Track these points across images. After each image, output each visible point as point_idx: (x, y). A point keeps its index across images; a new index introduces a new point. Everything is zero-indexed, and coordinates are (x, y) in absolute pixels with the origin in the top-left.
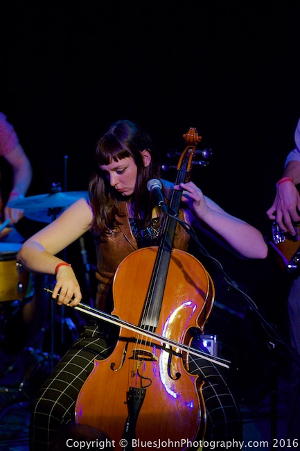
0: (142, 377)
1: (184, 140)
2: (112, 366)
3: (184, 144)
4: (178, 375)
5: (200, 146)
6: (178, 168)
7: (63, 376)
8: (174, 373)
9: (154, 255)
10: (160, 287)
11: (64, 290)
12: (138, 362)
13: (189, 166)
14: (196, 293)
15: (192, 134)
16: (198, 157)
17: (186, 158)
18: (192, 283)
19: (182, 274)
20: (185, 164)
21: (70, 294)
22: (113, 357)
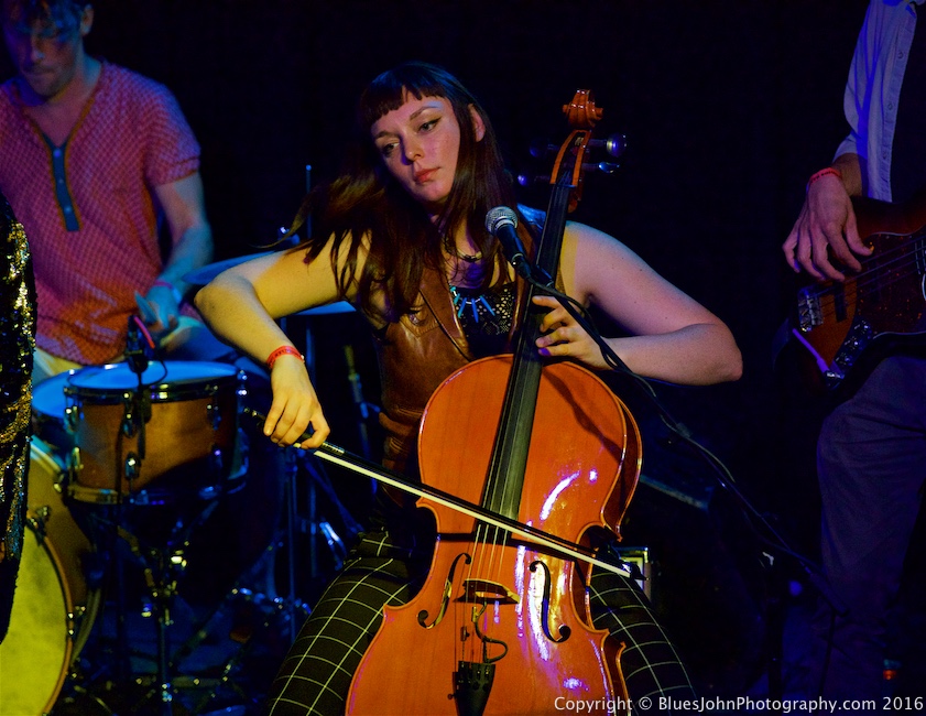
0: (485, 640)
1: (565, 116)
2: (423, 615)
3: (567, 126)
4: (565, 632)
5: (602, 129)
6: (553, 181)
8: (553, 625)
9: (505, 369)
10: (518, 442)
11: (290, 412)
12: (477, 607)
13: (576, 174)
14: (599, 447)
15: (582, 105)
16: (598, 153)
17: (570, 158)
18: (590, 427)
19: (569, 411)
20: (569, 170)
21: (302, 423)
22: (426, 597)
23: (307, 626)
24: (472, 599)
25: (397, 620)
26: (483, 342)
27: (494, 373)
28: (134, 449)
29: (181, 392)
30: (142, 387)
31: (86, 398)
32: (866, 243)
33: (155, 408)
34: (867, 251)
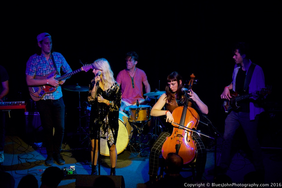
0: (180, 141)
1: (190, 77)
2: (172, 138)
3: (190, 78)
4: (189, 141)
5: (195, 79)
6: (189, 85)
7: (159, 142)
8: (188, 140)
9: (183, 108)
10: (184, 117)
11: (169, 119)
12: (179, 137)
13: (192, 84)
14: (194, 118)
15: (193, 76)
16: (194, 82)
17: (191, 82)
18: (193, 116)
19: (191, 114)
20: (191, 84)
21: (171, 120)
22: (172, 136)
23: (157, 138)
24: (178, 136)
25: (168, 139)
26: (180, 105)
27: (181, 108)
28: (137, 116)
29: (143, 109)
30: (138, 108)
31: (132, 109)
32: (231, 96)
33: (140, 111)
34: (231, 97)
